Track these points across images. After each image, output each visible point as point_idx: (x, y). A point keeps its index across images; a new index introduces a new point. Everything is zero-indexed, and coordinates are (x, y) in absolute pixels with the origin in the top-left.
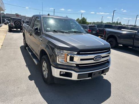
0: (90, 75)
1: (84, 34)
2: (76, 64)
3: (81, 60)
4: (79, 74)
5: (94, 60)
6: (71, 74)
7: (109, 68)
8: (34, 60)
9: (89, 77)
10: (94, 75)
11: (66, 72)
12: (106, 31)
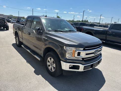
0: (92, 66)
1: (77, 32)
2: (82, 58)
3: (87, 54)
4: (84, 66)
5: (95, 54)
6: (79, 66)
7: (101, 59)
8: (35, 56)
9: (91, 68)
10: (94, 65)
11: (73, 65)
12: (83, 28)
